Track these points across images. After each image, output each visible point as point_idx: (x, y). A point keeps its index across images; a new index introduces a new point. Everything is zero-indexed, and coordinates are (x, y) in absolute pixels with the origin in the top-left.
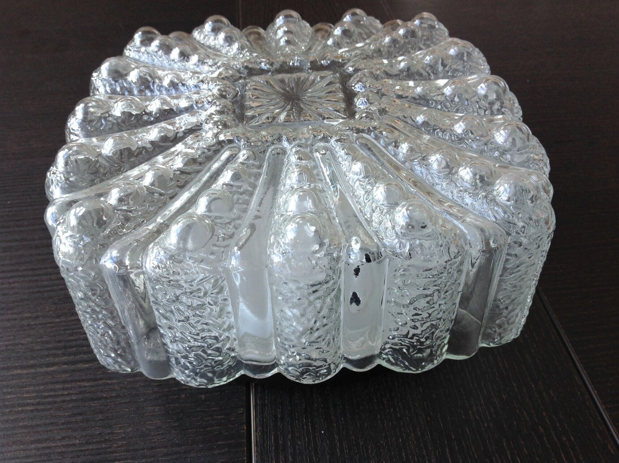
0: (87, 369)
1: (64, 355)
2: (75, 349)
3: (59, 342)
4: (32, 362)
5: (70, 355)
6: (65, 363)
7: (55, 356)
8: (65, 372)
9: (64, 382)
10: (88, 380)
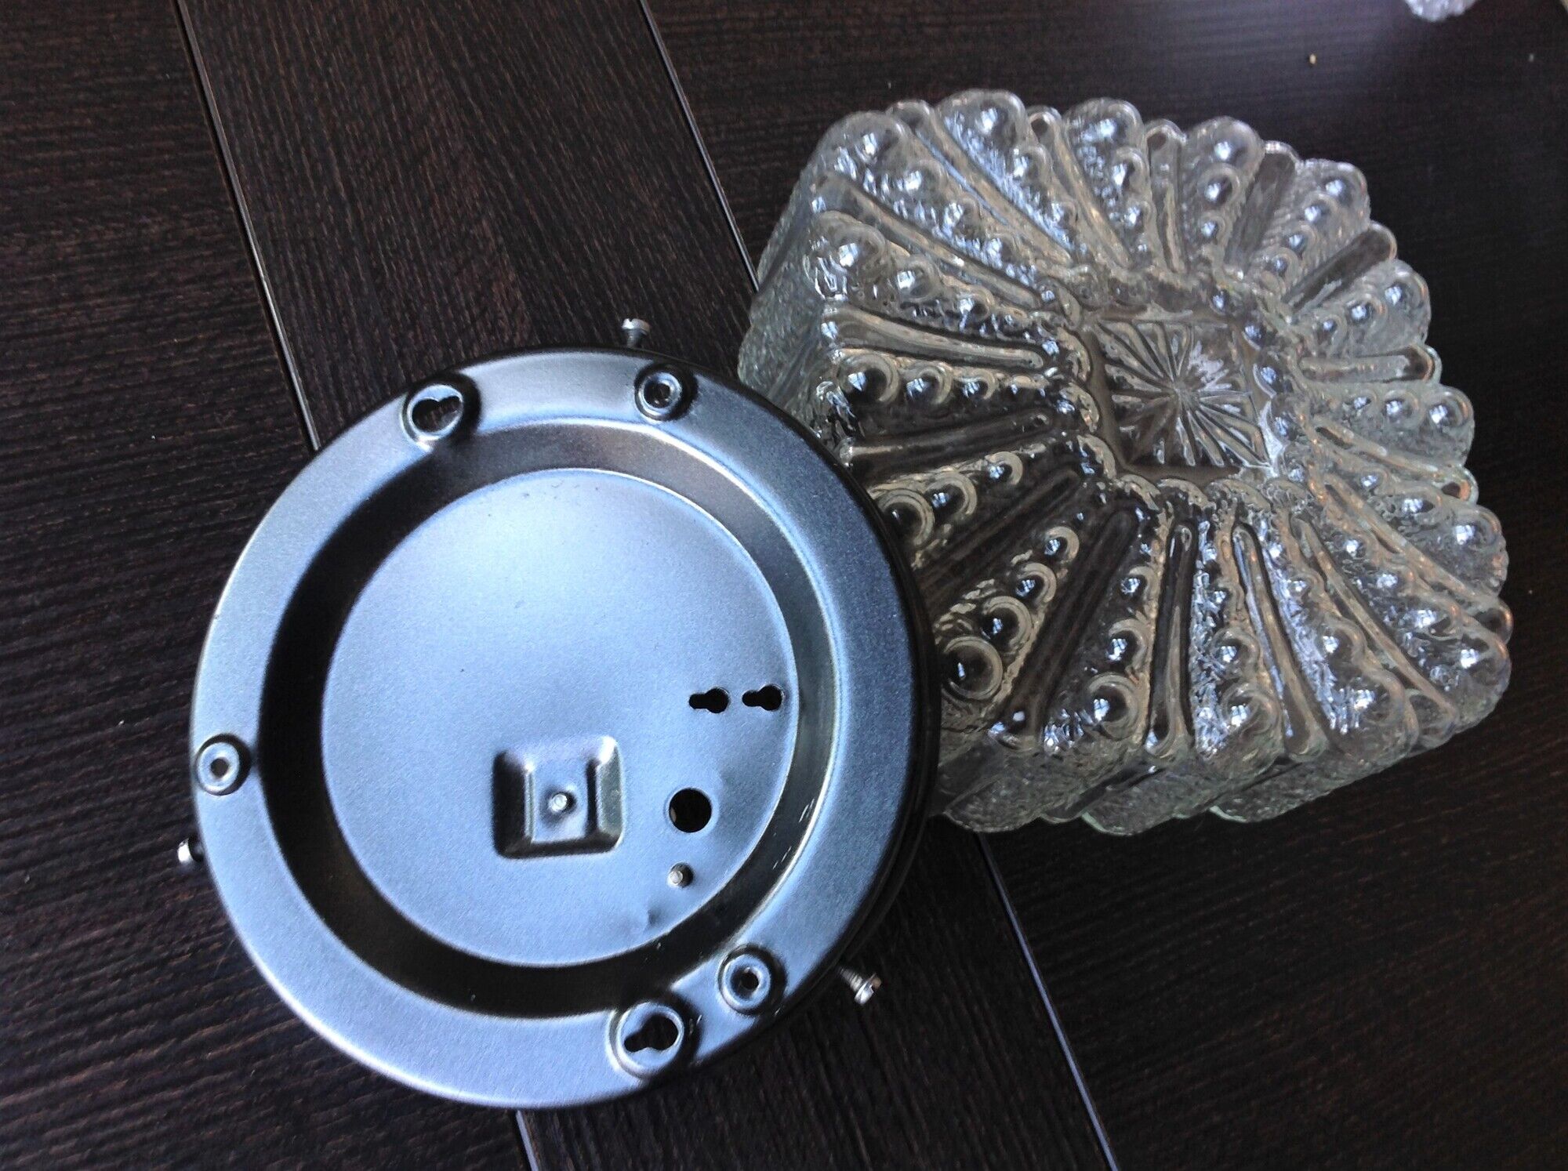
0: (161, 1058)
1: (94, 1037)
2: (109, 1019)
3: (68, 1008)
4: (29, 1071)
5: (105, 1034)
6: (106, 1057)
7: (74, 1044)
8: (115, 1075)
9: (125, 1100)
10: (174, 1085)
